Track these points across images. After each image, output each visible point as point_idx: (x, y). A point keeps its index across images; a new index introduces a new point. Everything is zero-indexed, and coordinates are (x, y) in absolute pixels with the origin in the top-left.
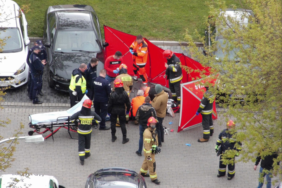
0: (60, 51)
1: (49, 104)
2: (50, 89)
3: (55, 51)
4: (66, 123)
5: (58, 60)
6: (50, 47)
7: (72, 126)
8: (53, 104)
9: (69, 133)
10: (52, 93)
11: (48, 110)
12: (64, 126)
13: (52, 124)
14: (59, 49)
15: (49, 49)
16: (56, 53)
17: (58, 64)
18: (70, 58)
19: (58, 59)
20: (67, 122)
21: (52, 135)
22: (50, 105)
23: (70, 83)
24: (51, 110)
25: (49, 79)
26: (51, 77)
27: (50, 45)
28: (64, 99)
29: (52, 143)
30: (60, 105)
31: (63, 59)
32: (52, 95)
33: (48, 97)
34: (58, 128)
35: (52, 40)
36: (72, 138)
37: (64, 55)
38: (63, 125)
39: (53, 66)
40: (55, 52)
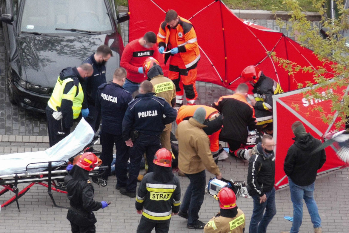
0: (33, 32)
1: (11, 136)
2: (13, 106)
3: (22, 30)
4: (45, 176)
5: (27, 50)
6: (13, 23)
7: (56, 182)
8: (18, 137)
9: (51, 195)
10: (15, 114)
11: (7, 149)
12: (40, 182)
13: (16, 178)
14: (30, 27)
15: (11, 27)
16: (23, 36)
17: (29, 57)
18: (53, 44)
19: (27, 48)
20: (47, 172)
21: (16, 199)
22: (12, 138)
23: (51, 96)
24: (14, 149)
25: (10, 86)
26: (15, 83)
27: (12, 20)
28: (39, 127)
29: (16, 214)
30: (33, 138)
31: (37, 47)
32: (16, 120)
33: (8, 124)
34: (28, 184)
35: (15, 9)
36: (56, 206)
37: (40, 38)
38: (37, 179)
39: (18, 61)
40: (23, 33)
